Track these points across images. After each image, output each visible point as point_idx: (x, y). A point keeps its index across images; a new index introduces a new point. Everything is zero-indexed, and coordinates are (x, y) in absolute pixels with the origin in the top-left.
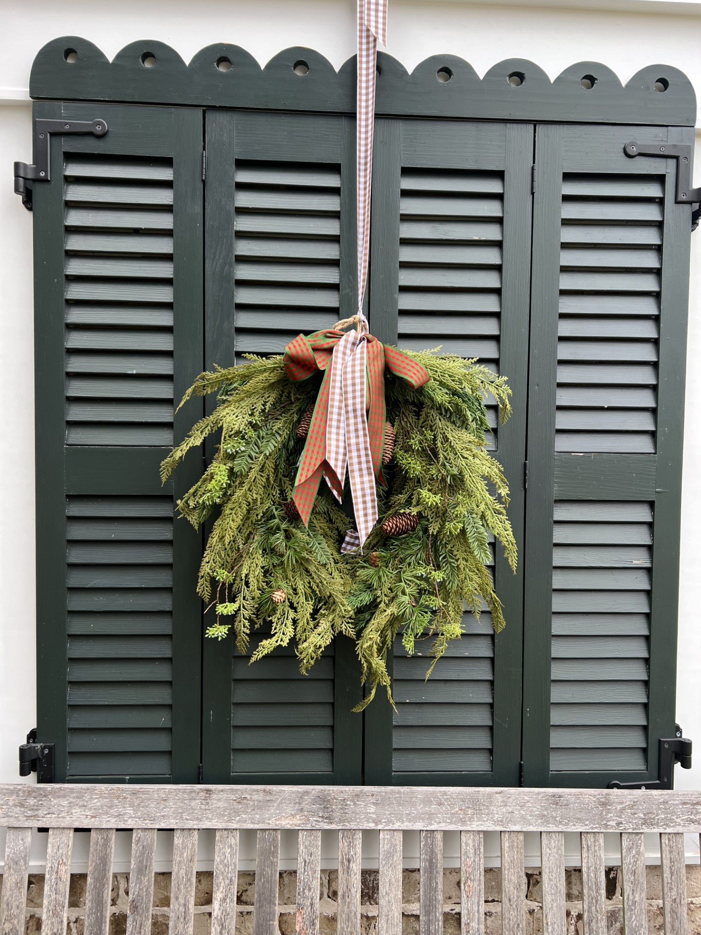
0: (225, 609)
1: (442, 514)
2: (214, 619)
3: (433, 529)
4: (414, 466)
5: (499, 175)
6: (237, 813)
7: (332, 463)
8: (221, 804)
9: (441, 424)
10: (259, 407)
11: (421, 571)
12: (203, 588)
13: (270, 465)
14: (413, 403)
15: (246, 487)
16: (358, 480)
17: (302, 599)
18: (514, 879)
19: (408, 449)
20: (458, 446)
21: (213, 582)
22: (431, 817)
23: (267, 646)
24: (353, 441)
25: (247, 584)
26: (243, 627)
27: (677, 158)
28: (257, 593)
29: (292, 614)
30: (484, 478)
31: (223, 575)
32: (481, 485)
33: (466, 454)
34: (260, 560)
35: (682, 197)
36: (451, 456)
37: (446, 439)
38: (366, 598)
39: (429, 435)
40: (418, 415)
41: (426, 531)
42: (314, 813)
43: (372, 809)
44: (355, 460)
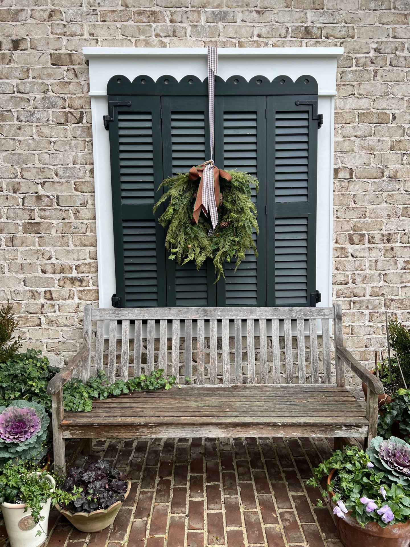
0: (174, 251)
1: (238, 220)
2: (170, 253)
3: (235, 226)
4: (229, 206)
5: (255, 113)
6: (179, 315)
7: (204, 205)
8: (174, 312)
9: (237, 192)
10: (182, 189)
11: (232, 239)
12: (167, 245)
13: (185, 207)
14: (228, 187)
15: (178, 214)
16: (212, 210)
17: (197, 248)
18: (263, 333)
19: (227, 201)
20: (242, 199)
21: (170, 243)
22: (237, 315)
23: (187, 260)
24: (210, 198)
25: (180, 244)
26: (179, 256)
27: (312, 105)
28: (183, 246)
29: (193, 252)
30: (250, 208)
31: (173, 241)
32: (249, 210)
33: (244, 201)
34: (183, 236)
35: (315, 118)
36: (240, 202)
37: (238, 197)
38: (216, 247)
39: (234, 196)
40: (230, 190)
41: (233, 226)
42: (202, 314)
43: (220, 313)
44: (211, 204)
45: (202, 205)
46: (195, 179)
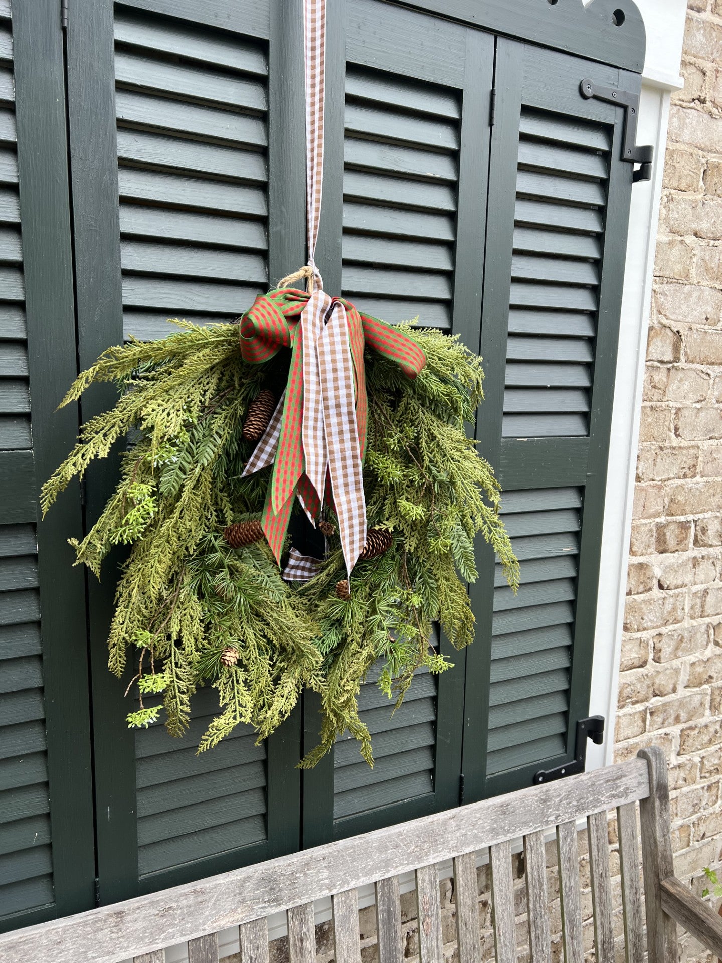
0: (153, 683)
1: (423, 528)
2: (136, 701)
3: (410, 545)
4: (393, 471)
5: (456, 95)
6: (162, 930)
7: (312, 478)
8: (139, 926)
9: (425, 417)
10: (197, 397)
11: (396, 598)
12: (116, 661)
13: (207, 478)
14: (388, 391)
15: (177, 514)
17: (254, 653)
19: (383, 449)
20: (447, 444)
21: (132, 650)
22: (387, 864)
23: (223, 725)
25: (179, 643)
26: (182, 706)
27: (625, 108)
28: (196, 656)
29: (242, 676)
30: (479, 484)
31: (144, 639)
32: (476, 493)
33: (457, 454)
34: (196, 609)
35: (627, 155)
36: (439, 458)
37: (432, 437)
38: (333, 639)
39: (411, 432)
40: (394, 405)
41: (400, 546)
42: (257, 900)
43: (325, 874)
45: (304, 482)
46: (264, 355)
